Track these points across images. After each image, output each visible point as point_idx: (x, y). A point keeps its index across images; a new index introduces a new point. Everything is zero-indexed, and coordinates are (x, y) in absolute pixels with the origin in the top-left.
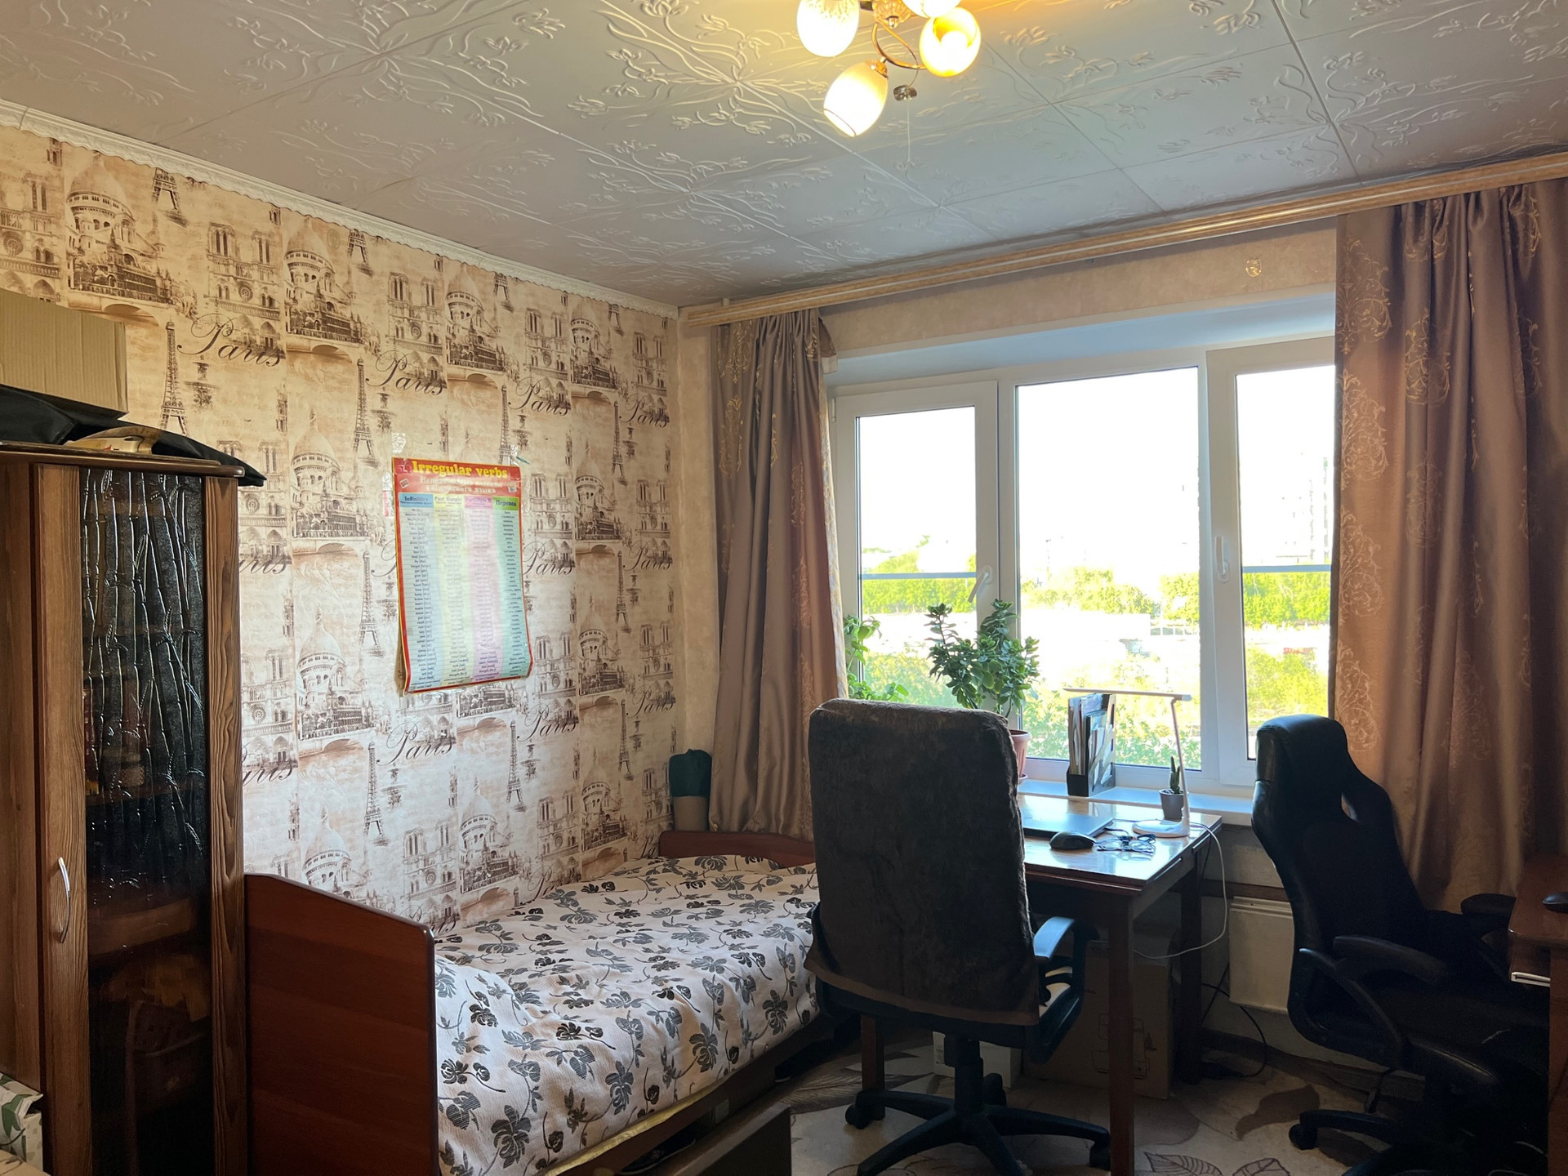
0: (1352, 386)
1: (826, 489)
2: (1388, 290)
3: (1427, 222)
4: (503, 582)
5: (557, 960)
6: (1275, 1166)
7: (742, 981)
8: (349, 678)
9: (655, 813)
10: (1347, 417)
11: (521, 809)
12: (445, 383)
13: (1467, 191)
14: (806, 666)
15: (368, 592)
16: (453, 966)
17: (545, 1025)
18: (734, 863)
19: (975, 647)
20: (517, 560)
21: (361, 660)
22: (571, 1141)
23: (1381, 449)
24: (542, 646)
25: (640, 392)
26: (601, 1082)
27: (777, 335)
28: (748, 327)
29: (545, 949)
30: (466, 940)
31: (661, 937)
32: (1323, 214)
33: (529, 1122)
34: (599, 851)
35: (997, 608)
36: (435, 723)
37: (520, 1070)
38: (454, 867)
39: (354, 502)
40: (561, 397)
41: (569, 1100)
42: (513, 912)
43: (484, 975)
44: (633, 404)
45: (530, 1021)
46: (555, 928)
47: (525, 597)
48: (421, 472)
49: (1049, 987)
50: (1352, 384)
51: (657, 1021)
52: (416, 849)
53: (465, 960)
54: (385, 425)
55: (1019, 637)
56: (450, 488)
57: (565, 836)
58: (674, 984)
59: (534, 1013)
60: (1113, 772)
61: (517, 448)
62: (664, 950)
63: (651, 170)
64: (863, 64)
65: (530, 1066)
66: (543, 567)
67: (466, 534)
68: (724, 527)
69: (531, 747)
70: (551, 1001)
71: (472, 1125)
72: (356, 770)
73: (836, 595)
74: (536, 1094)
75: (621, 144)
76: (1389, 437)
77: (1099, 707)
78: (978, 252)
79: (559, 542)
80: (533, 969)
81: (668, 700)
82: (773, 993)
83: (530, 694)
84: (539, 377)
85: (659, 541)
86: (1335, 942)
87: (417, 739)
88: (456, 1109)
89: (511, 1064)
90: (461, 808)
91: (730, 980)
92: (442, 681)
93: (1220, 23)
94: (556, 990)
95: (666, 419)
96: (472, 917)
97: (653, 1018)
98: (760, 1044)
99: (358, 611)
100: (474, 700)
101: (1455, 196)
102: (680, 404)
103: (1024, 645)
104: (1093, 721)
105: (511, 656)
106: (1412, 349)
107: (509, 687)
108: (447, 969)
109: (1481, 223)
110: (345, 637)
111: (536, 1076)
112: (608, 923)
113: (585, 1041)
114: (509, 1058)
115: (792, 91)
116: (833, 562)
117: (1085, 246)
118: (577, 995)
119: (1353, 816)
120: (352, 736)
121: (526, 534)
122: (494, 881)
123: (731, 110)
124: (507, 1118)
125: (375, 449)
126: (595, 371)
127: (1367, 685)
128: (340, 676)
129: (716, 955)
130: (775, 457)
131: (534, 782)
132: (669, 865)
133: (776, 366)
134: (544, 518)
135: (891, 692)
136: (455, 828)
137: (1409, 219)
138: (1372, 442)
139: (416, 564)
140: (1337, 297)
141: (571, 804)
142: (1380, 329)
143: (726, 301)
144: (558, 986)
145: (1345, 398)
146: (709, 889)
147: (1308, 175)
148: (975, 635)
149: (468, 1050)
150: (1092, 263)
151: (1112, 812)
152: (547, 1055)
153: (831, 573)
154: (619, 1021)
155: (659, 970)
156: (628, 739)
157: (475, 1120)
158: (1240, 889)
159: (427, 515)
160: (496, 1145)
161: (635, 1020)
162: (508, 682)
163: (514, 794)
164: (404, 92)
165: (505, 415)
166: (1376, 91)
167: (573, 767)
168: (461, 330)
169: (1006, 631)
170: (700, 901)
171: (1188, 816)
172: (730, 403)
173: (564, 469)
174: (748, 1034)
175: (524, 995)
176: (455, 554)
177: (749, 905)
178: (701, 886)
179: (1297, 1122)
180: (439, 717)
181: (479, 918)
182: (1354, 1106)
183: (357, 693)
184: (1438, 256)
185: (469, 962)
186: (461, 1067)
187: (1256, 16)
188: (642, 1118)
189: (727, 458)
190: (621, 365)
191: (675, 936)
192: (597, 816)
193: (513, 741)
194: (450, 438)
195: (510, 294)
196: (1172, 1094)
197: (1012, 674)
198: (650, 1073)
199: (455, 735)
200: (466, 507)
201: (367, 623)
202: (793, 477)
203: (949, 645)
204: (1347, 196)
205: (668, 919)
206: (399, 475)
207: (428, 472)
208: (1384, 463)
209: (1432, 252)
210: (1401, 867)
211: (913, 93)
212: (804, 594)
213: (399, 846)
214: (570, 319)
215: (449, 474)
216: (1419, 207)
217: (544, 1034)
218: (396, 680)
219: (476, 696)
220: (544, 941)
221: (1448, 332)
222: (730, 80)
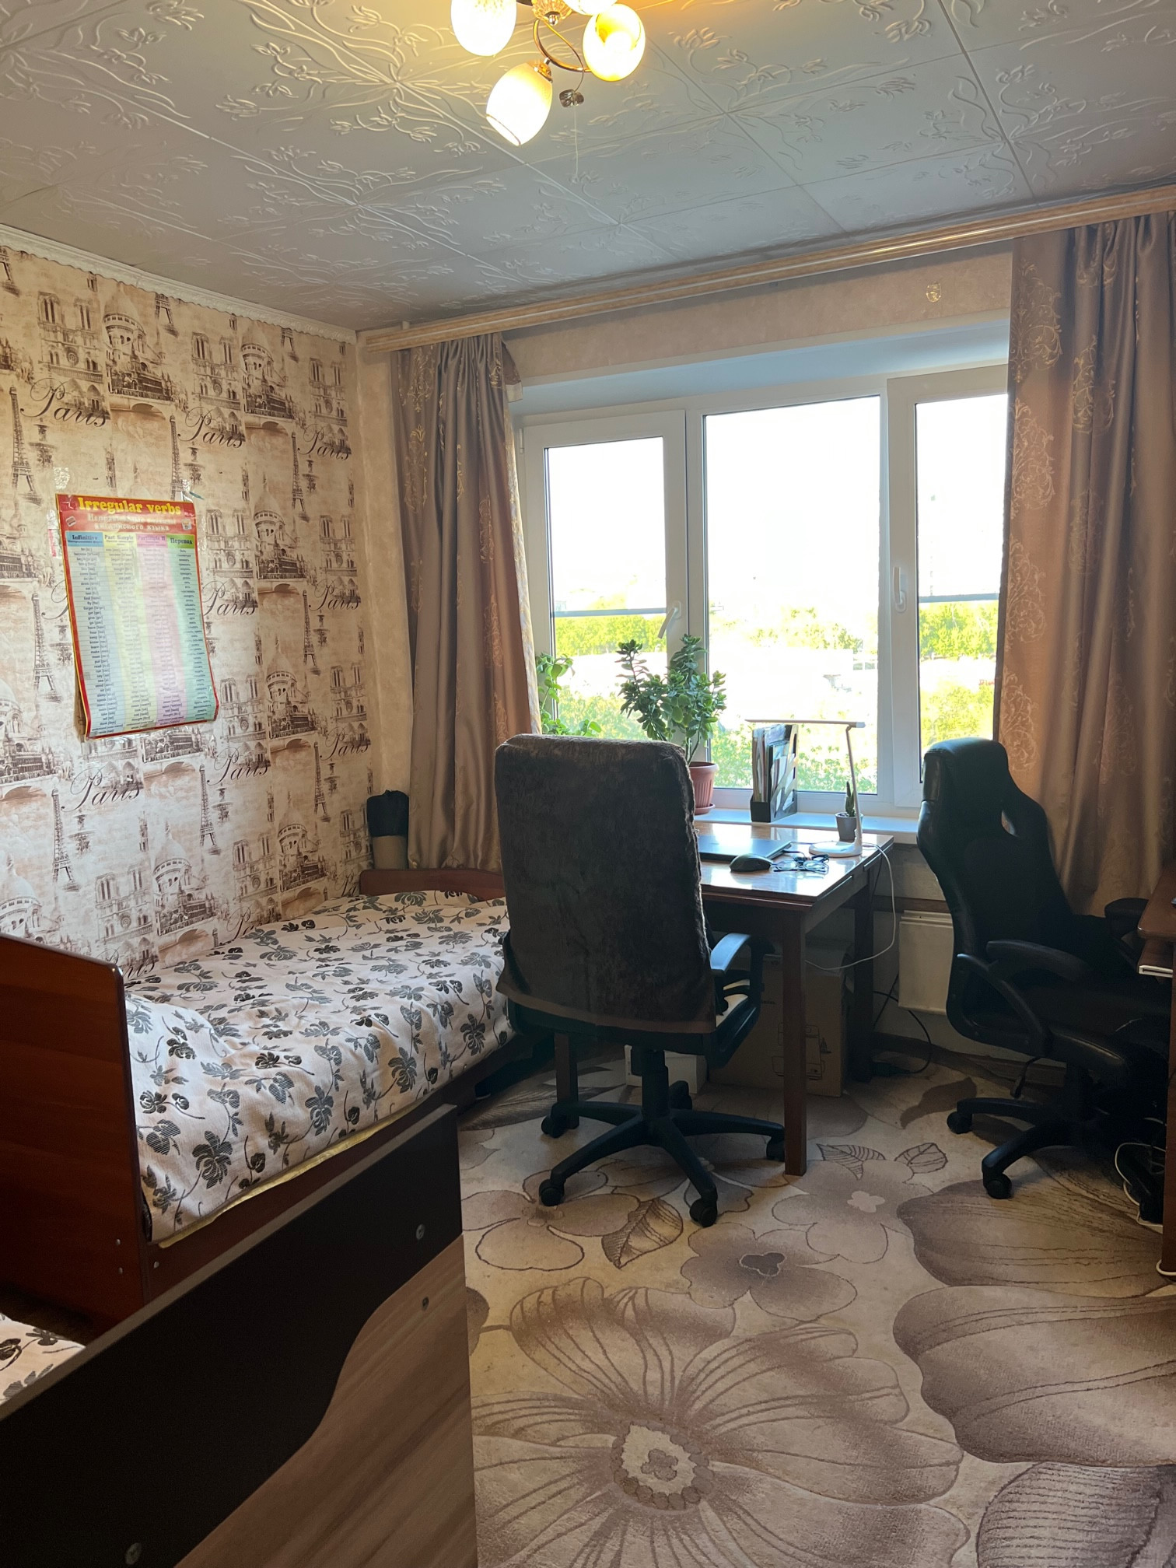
0: (1024, 415)
1: (514, 523)
2: (1059, 317)
3: (1098, 247)
4: (182, 623)
5: (257, 995)
6: (933, 1149)
7: (439, 1007)
8: (26, 724)
9: (354, 854)
10: (1018, 446)
11: (216, 852)
12: (107, 413)
13: (1137, 214)
14: (500, 705)
15: (39, 636)
16: (149, 1004)
17: (245, 1056)
18: (434, 898)
19: (665, 682)
20: (196, 601)
21: (37, 706)
22: (273, 1161)
23: (1049, 478)
24: (228, 688)
25: (318, 422)
26: (301, 1106)
27: (460, 362)
28: (430, 353)
29: (244, 985)
30: (165, 980)
31: (360, 968)
32: (1001, 237)
33: (230, 1145)
34: (298, 891)
35: (686, 643)
36: (120, 768)
37: (220, 1098)
38: (150, 910)
39: (18, 542)
40: (234, 428)
41: (270, 1124)
42: (212, 952)
43: (181, 1011)
44: (312, 435)
45: (229, 1052)
46: (255, 966)
47: (206, 639)
48: (88, 509)
49: (728, 999)
50: (1023, 413)
51: (356, 1047)
52: (109, 893)
53: (165, 999)
54: (46, 459)
55: (708, 671)
56: (120, 526)
57: (263, 878)
58: (372, 1013)
59: (233, 1046)
60: (795, 799)
61: (189, 483)
62: (363, 982)
63: (313, 181)
64: (525, 65)
65: (229, 1094)
66: (224, 607)
67: (140, 573)
68: (412, 564)
69: (222, 791)
70: (249, 1034)
71: (172, 1151)
72: (40, 817)
73: (527, 634)
74: (236, 1120)
75: (278, 150)
76: (1056, 466)
77: (782, 738)
78: (660, 274)
79: (239, 582)
80: (233, 1004)
81: (363, 742)
82: (470, 1017)
83: (218, 739)
84: (210, 407)
85: (346, 579)
86: (988, 946)
87: (102, 784)
88: (156, 1137)
89: (210, 1093)
90: (153, 852)
91: (428, 1006)
92: (125, 725)
93: (892, 30)
94: (256, 1023)
95: (348, 451)
96: (171, 959)
97: (351, 1045)
98: (458, 1065)
99: (31, 655)
100: (160, 744)
101: (1125, 219)
102: (362, 435)
103: (711, 679)
104: (776, 750)
105: (195, 699)
106: (1080, 377)
107: (196, 731)
108: (142, 1007)
109: (1149, 249)
110: (19, 683)
111: (235, 1103)
112: (308, 959)
113: (285, 1068)
114: (208, 1087)
115: (455, 94)
116: (524, 599)
117: (769, 269)
118: (276, 1026)
119: (1012, 832)
120: (32, 782)
121: (204, 573)
122: (192, 923)
123: (392, 114)
124: (207, 1143)
125: (37, 485)
126: (270, 400)
127: (1029, 708)
128: (16, 722)
129: (414, 984)
130: (461, 490)
131: (228, 826)
132: (370, 902)
133: (459, 394)
134: (223, 556)
135: (584, 729)
136: (148, 872)
137: (1082, 243)
138: (1040, 470)
139: (89, 606)
140: (1012, 323)
141: (267, 845)
142: (1052, 356)
143: (406, 325)
144: (258, 1019)
145: (1017, 428)
146: (410, 924)
147: (987, 195)
148: (666, 671)
149: (167, 1082)
150: (776, 286)
151: (794, 836)
152: (246, 1083)
153: (521, 610)
154: (317, 1048)
155: (358, 1000)
156: (323, 782)
157: (175, 1146)
158: (908, 904)
159: (98, 554)
160: (198, 1168)
161: (333, 1047)
162: (194, 726)
163: (208, 838)
164: (35, 90)
165: (175, 448)
166: (1049, 107)
167: (268, 811)
168: (122, 356)
169: (694, 665)
170: (399, 934)
171: (860, 837)
172: (413, 434)
173: (240, 504)
174: (446, 1056)
175: (223, 1029)
176: (129, 595)
177: (448, 936)
178: (401, 921)
179: (955, 1110)
180: (124, 762)
181: (177, 960)
182: (1004, 1093)
183: (35, 739)
184: (1108, 281)
185: (169, 1000)
186: (160, 1098)
187: (927, 24)
188: (343, 1138)
189: (413, 492)
190: (297, 392)
191: (374, 968)
192: (294, 858)
193: (203, 785)
194: (117, 473)
195: (174, 317)
196: (845, 1092)
197: (699, 707)
198: (350, 1096)
199: (142, 780)
200: (139, 545)
201: (41, 667)
202: (481, 510)
203: (639, 681)
204: (1024, 218)
205: (367, 953)
206: (64, 513)
207: (95, 509)
208: (1051, 491)
209: (1102, 278)
210: (1053, 877)
211: (580, 99)
212: (496, 633)
213: (90, 891)
214: (241, 345)
215: (118, 511)
216: (1091, 231)
217: (243, 1064)
218: (75, 725)
219: (162, 741)
220: (244, 978)
221: (1115, 361)
222: (388, 81)
